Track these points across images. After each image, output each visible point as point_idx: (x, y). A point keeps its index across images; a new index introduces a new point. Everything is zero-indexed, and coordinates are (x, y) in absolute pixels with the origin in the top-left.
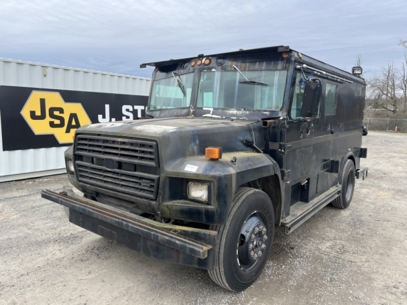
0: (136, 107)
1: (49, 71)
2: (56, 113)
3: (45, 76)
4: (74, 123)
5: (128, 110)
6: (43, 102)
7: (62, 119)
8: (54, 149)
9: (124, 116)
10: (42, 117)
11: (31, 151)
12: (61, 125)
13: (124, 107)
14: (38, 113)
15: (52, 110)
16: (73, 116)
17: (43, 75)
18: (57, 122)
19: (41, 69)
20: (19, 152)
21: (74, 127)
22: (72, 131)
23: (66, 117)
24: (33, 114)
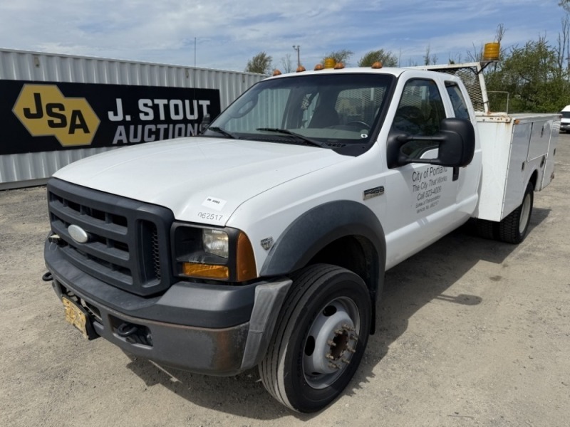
0: (156, 101)
1: (42, 60)
2: (56, 110)
3: (37, 65)
4: (78, 122)
5: (146, 105)
6: (37, 97)
7: (63, 118)
8: (56, 153)
9: (142, 112)
10: (39, 115)
12: (63, 124)
13: (141, 102)
14: (33, 111)
15: (50, 106)
16: (77, 113)
18: (57, 121)
19: (32, 58)
20: (15, 157)
21: (79, 127)
22: (77, 131)
23: (68, 114)
24: (27, 112)
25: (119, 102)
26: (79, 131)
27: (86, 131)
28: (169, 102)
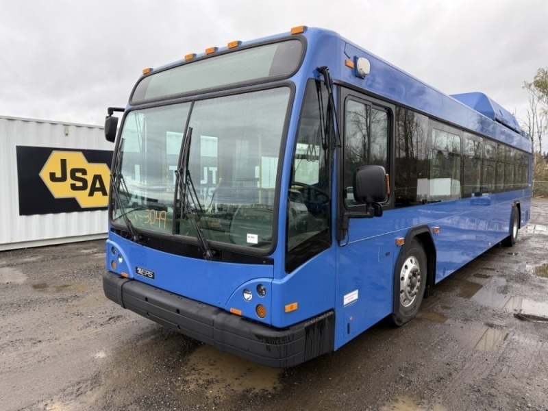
1: (72, 130)
2: (79, 175)
3: (67, 135)
4: (98, 185)
6: (64, 162)
7: (85, 181)
8: (75, 214)
10: (63, 179)
11: (50, 216)
12: (84, 188)
14: (59, 175)
15: (74, 171)
16: (98, 178)
17: (64, 135)
18: (79, 184)
19: (63, 128)
20: (36, 217)
21: (98, 190)
22: (96, 193)
23: (89, 178)
24: (52, 175)
25: (137, 167)
26: (98, 194)
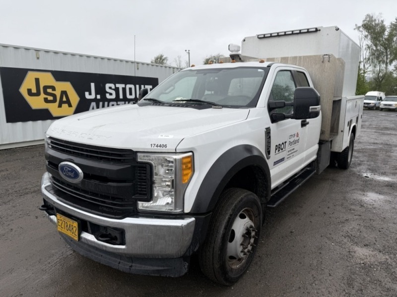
0: (118, 85)
1: (41, 54)
2: (49, 91)
3: (38, 58)
4: (64, 99)
5: (110, 88)
6: (37, 81)
7: (54, 96)
8: (49, 121)
9: (108, 93)
10: (38, 94)
11: (30, 123)
12: (54, 101)
13: (108, 86)
14: (34, 91)
15: (46, 88)
16: (64, 93)
17: (36, 58)
18: (50, 98)
19: (35, 52)
20: (19, 124)
21: (65, 102)
22: (63, 105)
23: (58, 93)
24: (29, 91)
25: (93, 85)
26: (65, 106)
27: (70, 106)
28: (125, 86)
